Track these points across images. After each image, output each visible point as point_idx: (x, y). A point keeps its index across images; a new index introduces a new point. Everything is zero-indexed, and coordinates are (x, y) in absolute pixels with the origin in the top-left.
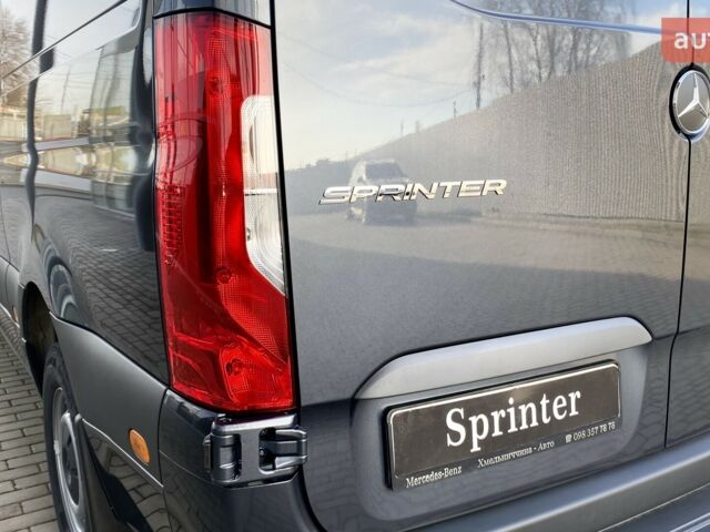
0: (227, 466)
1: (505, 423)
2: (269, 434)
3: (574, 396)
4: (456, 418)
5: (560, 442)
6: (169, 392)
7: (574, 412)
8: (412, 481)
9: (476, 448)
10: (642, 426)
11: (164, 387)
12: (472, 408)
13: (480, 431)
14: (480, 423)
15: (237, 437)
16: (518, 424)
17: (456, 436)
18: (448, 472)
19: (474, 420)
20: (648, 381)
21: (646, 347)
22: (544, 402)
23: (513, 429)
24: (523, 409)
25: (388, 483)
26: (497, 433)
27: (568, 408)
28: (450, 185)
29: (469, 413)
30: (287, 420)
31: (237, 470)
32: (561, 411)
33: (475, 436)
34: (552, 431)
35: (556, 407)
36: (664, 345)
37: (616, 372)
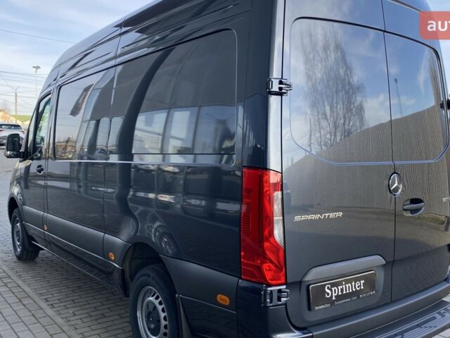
0: (268, 300)
1: (342, 290)
2: (280, 291)
3: (362, 282)
4: (328, 288)
5: (359, 297)
6: (240, 281)
7: (362, 288)
8: (317, 308)
9: (334, 298)
10: (384, 292)
11: (237, 279)
12: (333, 285)
13: (335, 293)
14: (335, 290)
15: (271, 291)
16: (346, 291)
17: (328, 294)
18: (327, 306)
19: (333, 289)
20: (385, 277)
21: (384, 265)
22: (353, 284)
23: (344, 292)
24: (347, 286)
25: (309, 309)
26: (340, 293)
27: (360, 286)
28: (327, 215)
29: (332, 287)
30: (284, 287)
31: (271, 302)
32: (358, 287)
33: (334, 294)
34: (356, 293)
35: (357, 285)
36: (389, 265)
37: (375, 274)
